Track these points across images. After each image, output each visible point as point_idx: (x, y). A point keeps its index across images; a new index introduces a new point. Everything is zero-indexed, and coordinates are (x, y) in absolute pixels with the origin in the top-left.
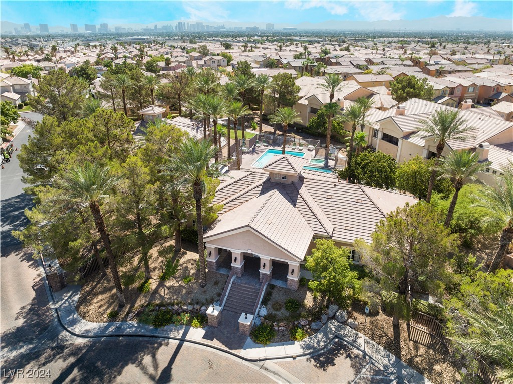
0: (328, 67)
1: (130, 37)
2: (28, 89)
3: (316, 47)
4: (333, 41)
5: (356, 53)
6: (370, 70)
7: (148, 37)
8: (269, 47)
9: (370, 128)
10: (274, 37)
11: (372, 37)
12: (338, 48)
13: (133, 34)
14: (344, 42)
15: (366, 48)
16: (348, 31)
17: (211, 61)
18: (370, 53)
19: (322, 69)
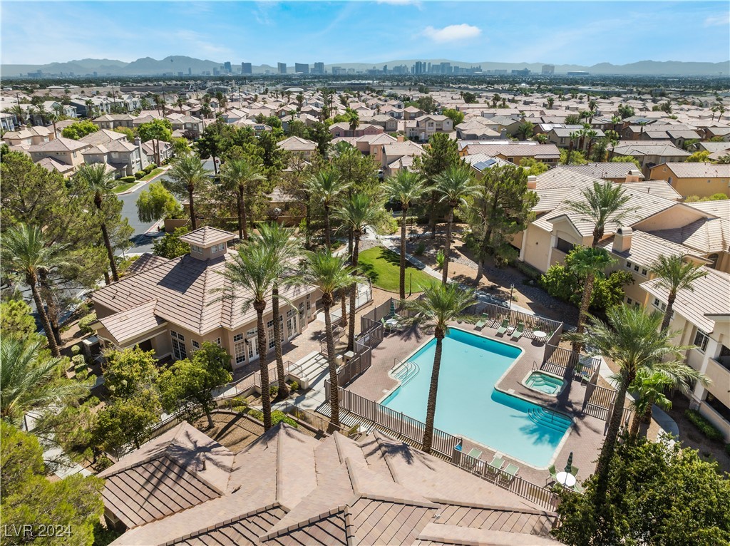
0: (622, 143)
1: (346, 82)
2: (129, 159)
3: (612, 103)
4: (644, 94)
5: (682, 116)
6: (703, 153)
7: (371, 82)
8: (535, 101)
9: (688, 322)
10: (550, 85)
11: (713, 88)
12: (650, 105)
13: (353, 77)
14: (663, 95)
15: (701, 106)
16: (672, 78)
17: (427, 123)
18: (709, 117)
19: (609, 147)
